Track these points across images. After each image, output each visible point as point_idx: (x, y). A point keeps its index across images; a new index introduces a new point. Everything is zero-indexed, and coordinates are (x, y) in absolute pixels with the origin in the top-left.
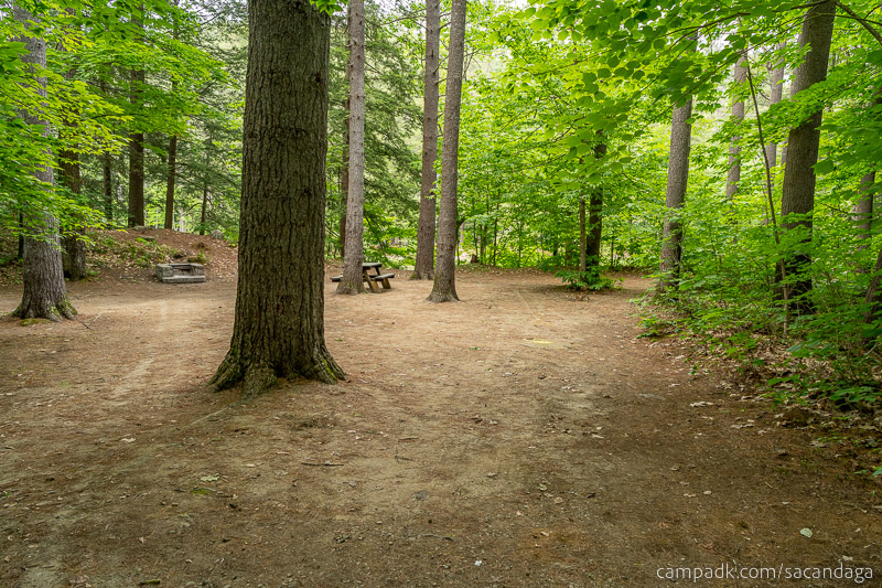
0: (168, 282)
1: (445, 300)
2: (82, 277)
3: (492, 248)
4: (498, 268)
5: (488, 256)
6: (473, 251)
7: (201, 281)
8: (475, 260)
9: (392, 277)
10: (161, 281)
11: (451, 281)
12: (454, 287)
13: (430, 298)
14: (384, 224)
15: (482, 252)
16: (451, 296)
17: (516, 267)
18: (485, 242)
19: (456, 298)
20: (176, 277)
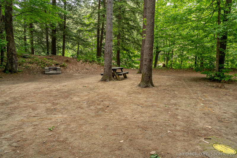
0: (47, 74)
1: (146, 87)
2: (15, 72)
3: (171, 61)
4: (173, 69)
5: (169, 64)
6: (163, 62)
7: (59, 74)
8: (164, 66)
9: (127, 73)
10: (45, 74)
11: (150, 77)
12: (151, 80)
13: (139, 85)
14: (132, 53)
15: (167, 63)
16: (150, 84)
17: (180, 69)
18: (168, 59)
19: (153, 85)
20: (51, 72)
